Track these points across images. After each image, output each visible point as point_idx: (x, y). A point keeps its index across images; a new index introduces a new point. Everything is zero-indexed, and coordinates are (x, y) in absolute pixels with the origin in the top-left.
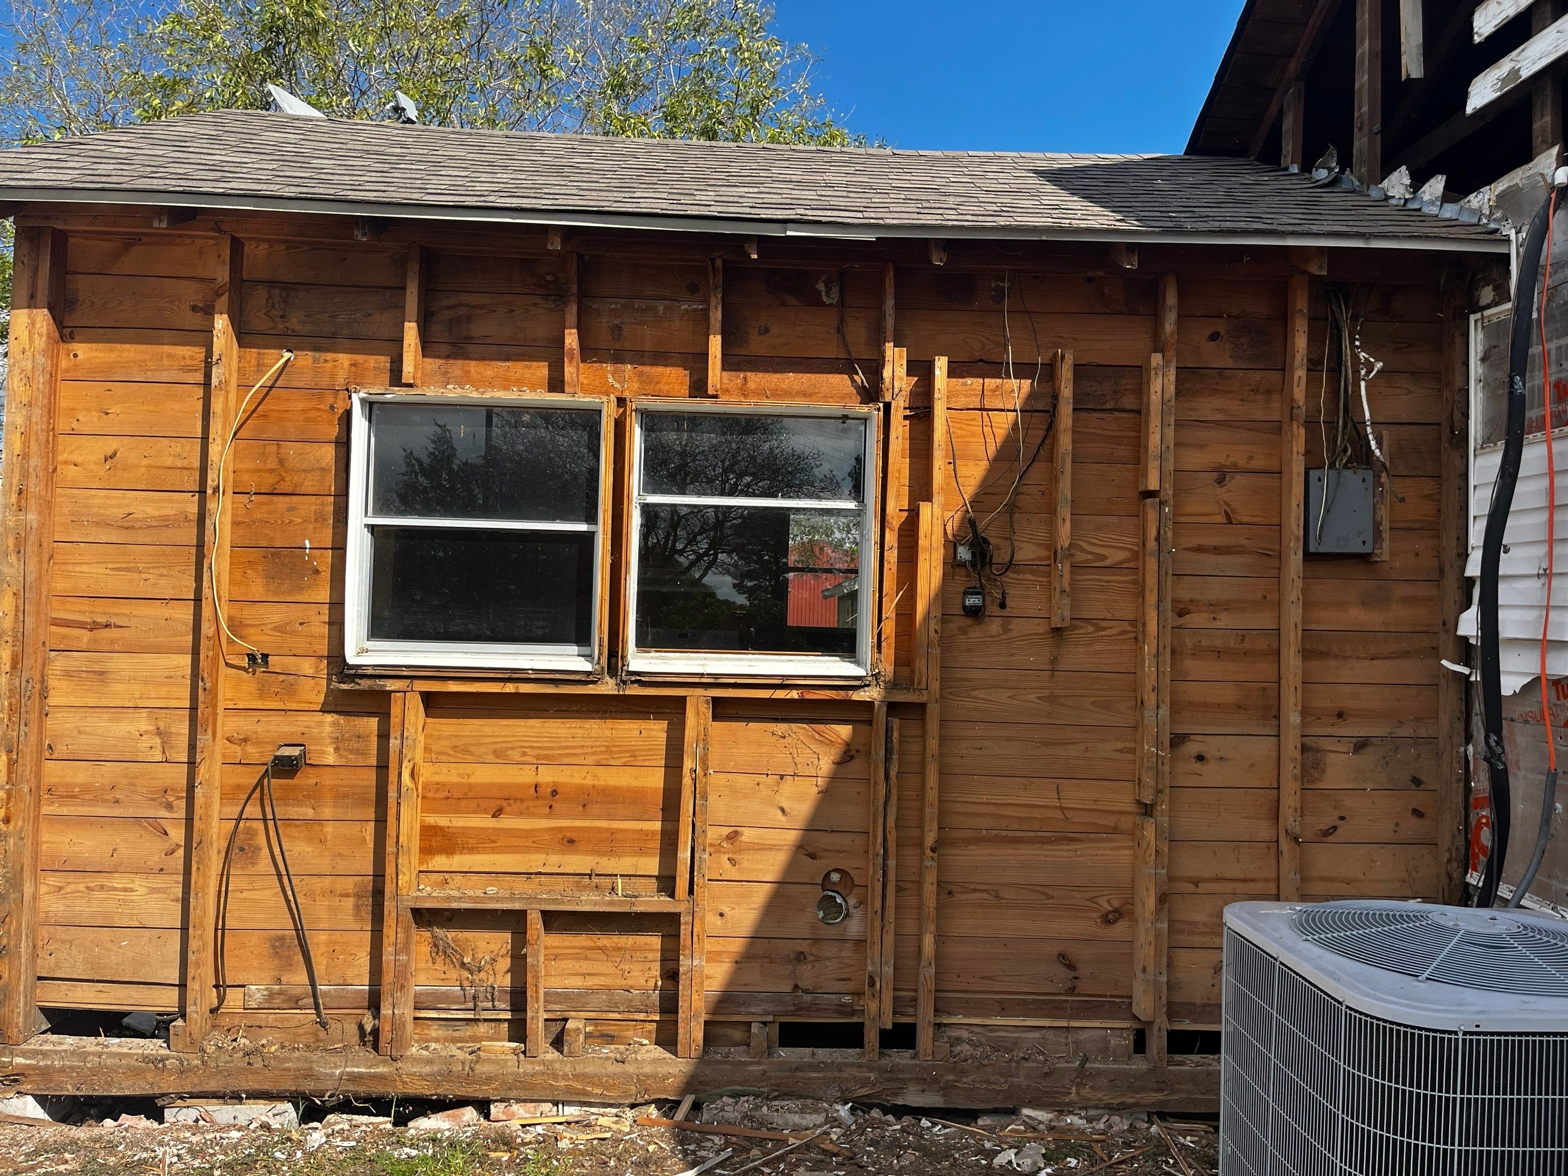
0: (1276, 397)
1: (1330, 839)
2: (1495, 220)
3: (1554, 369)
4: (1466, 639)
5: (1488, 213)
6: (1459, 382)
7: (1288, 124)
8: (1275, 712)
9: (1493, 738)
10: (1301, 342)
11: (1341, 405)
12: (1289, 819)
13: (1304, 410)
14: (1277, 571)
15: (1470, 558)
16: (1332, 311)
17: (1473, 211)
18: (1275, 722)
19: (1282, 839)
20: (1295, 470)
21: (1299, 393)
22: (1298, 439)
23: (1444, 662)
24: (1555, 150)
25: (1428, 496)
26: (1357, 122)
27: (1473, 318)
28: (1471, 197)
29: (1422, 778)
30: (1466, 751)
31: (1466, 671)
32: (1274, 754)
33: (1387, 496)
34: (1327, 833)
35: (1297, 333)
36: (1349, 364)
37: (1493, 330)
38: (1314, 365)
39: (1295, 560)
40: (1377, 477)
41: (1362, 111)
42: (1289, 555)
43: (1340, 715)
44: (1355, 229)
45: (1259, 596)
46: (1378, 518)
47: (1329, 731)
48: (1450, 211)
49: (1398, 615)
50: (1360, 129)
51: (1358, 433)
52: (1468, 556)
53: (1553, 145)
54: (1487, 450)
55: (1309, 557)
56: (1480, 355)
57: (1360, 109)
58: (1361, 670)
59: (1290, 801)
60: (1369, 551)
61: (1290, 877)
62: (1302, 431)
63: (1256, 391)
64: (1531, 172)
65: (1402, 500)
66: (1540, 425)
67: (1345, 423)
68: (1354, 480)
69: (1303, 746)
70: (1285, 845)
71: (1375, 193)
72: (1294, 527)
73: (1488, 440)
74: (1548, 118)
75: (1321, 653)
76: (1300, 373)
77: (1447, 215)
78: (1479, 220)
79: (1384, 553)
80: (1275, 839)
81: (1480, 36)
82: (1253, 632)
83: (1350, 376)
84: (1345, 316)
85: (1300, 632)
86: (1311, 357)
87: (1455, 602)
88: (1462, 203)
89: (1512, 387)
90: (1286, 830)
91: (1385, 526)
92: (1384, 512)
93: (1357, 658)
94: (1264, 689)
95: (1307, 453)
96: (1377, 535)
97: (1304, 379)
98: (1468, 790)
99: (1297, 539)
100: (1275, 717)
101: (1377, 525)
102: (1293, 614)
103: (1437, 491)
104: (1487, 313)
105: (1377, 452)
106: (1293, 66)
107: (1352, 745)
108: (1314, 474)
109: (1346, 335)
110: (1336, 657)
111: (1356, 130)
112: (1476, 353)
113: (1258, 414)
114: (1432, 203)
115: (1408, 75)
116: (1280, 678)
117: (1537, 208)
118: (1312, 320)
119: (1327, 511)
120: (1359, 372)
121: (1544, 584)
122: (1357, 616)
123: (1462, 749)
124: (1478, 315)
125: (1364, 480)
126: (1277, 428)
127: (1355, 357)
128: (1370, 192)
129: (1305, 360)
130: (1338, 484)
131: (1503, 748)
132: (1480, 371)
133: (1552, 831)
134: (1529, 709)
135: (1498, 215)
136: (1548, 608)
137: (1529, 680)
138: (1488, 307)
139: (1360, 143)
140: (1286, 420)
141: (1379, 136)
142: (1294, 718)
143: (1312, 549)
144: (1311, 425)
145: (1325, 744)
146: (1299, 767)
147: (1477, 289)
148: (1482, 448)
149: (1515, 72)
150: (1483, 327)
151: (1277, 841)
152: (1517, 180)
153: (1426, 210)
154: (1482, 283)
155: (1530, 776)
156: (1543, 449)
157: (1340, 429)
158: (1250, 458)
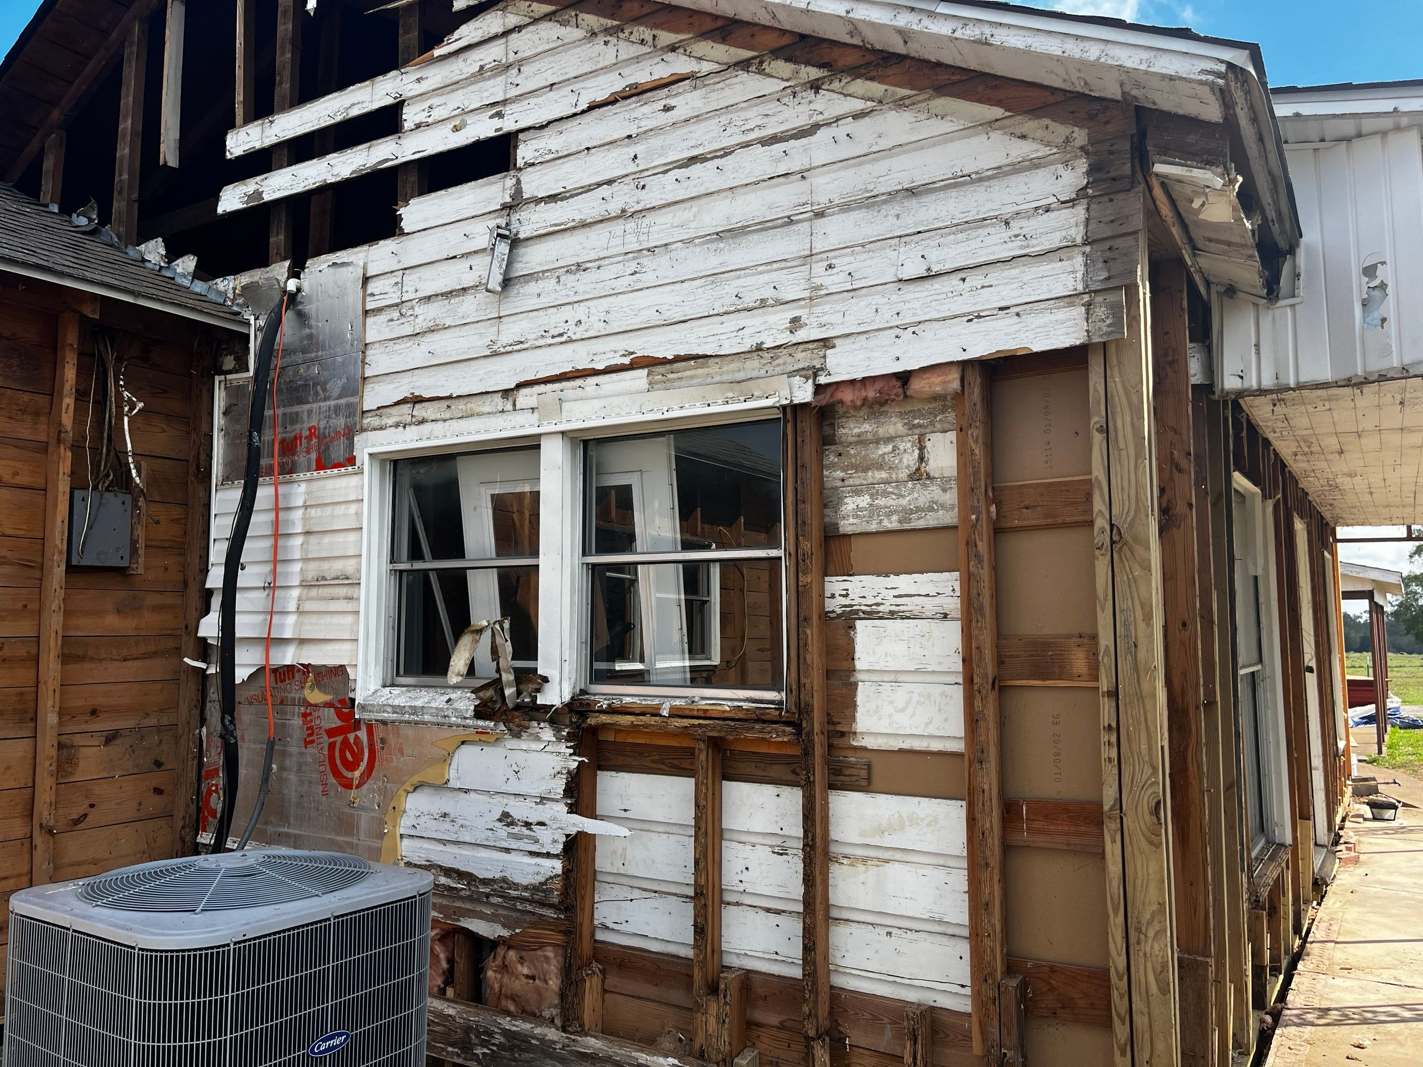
0: (43, 419)
1: (81, 826)
2: (238, 304)
3: (279, 429)
4: (205, 639)
5: (232, 297)
6: (205, 428)
7: (48, 164)
8: (31, 714)
9: (227, 717)
10: (70, 374)
11: (106, 435)
12: (44, 812)
13: (71, 435)
14: (38, 582)
15: (210, 573)
16: (99, 350)
17: (219, 293)
18: (32, 725)
19: (36, 833)
20: (61, 489)
21: (67, 420)
22: (65, 461)
23: (186, 660)
24: (287, 263)
25: (177, 519)
26: (117, 187)
27: (217, 379)
28: (219, 280)
29: (163, 760)
30: (200, 732)
31: (203, 665)
32: (31, 756)
33: (144, 518)
34: (76, 822)
35: (67, 366)
36: (113, 399)
37: (234, 392)
38: (81, 395)
39: (59, 571)
40: (135, 501)
41: (123, 177)
42: (52, 567)
43: (94, 712)
44: (123, 284)
45: (19, 605)
46: (135, 537)
47: (85, 727)
48: (199, 287)
49: (150, 621)
50: (120, 193)
51: (119, 461)
52: (208, 571)
53: (285, 259)
54: (225, 487)
55: (71, 569)
56: (222, 409)
57: (120, 175)
58: (113, 671)
59: (45, 794)
60: (127, 565)
61: (44, 867)
62: (69, 454)
63: (24, 411)
64: (268, 275)
65: (158, 522)
66: (270, 472)
67: (108, 451)
68: (115, 502)
69: (59, 744)
70: (38, 839)
71: (132, 252)
72: (58, 542)
73: (228, 479)
74: (282, 237)
75: (78, 656)
76: (69, 401)
77: (198, 290)
78: (225, 301)
79: (140, 568)
80: (28, 835)
81: (231, 154)
82: (13, 640)
83: (114, 410)
84: (110, 358)
85: (60, 639)
86: (79, 387)
87: (197, 609)
88: (210, 283)
89: (251, 440)
90: (41, 825)
91: (141, 544)
92: (140, 532)
93: (111, 659)
94: (22, 694)
95: (73, 474)
96: (134, 551)
97: (72, 407)
98: (201, 764)
99: (61, 553)
100: (32, 719)
101: (134, 542)
102: (54, 622)
103: (183, 516)
104: (229, 377)
105: (138, 480)
106: (56, 115)
107: (103, 739)
108: (78, 494)
109: (111, 374)
110: (92, 659)
111: (115, 193)
112: (219, 407)
113: (24, 431)
114: (184, 276)
115: (166, 162)
116: (38, 682)
117: (272, 305)
118: (81, 354)
119: (90, 527)
120: (123, 409)
121: (268, 595)
122: (112, 623)
123: (198, 731)
124: (222, 377)
125: (123, 503)
126: (43, 448)
127: (119, 395)
128: (127, 251)
129: (74, 390)
130: (100, 505)
131: (235, 725)
132: (222, 422)
133: (270, 788)
134: (252, 693)
135: (240, 301)
136: (272, 613)
137: (255, 670)
138: (230, 372)
139: (118, 205)
140: (53, 442)
141: (136, 205)
142: (52, 719)
143: (74, 563)
144: (77, 449)
145: (78, 740)
146: (55, 764)
147: (221, 356)
148: (222, 484)
149: (258, 194)
150: (226, 388)
151: (31, 837)
152: (256, 279)
153: (179, 280)
154: (225, 352)
155: (253, 746)
156: (271, 490)
157: (104, 456)
158: (16, 474)
